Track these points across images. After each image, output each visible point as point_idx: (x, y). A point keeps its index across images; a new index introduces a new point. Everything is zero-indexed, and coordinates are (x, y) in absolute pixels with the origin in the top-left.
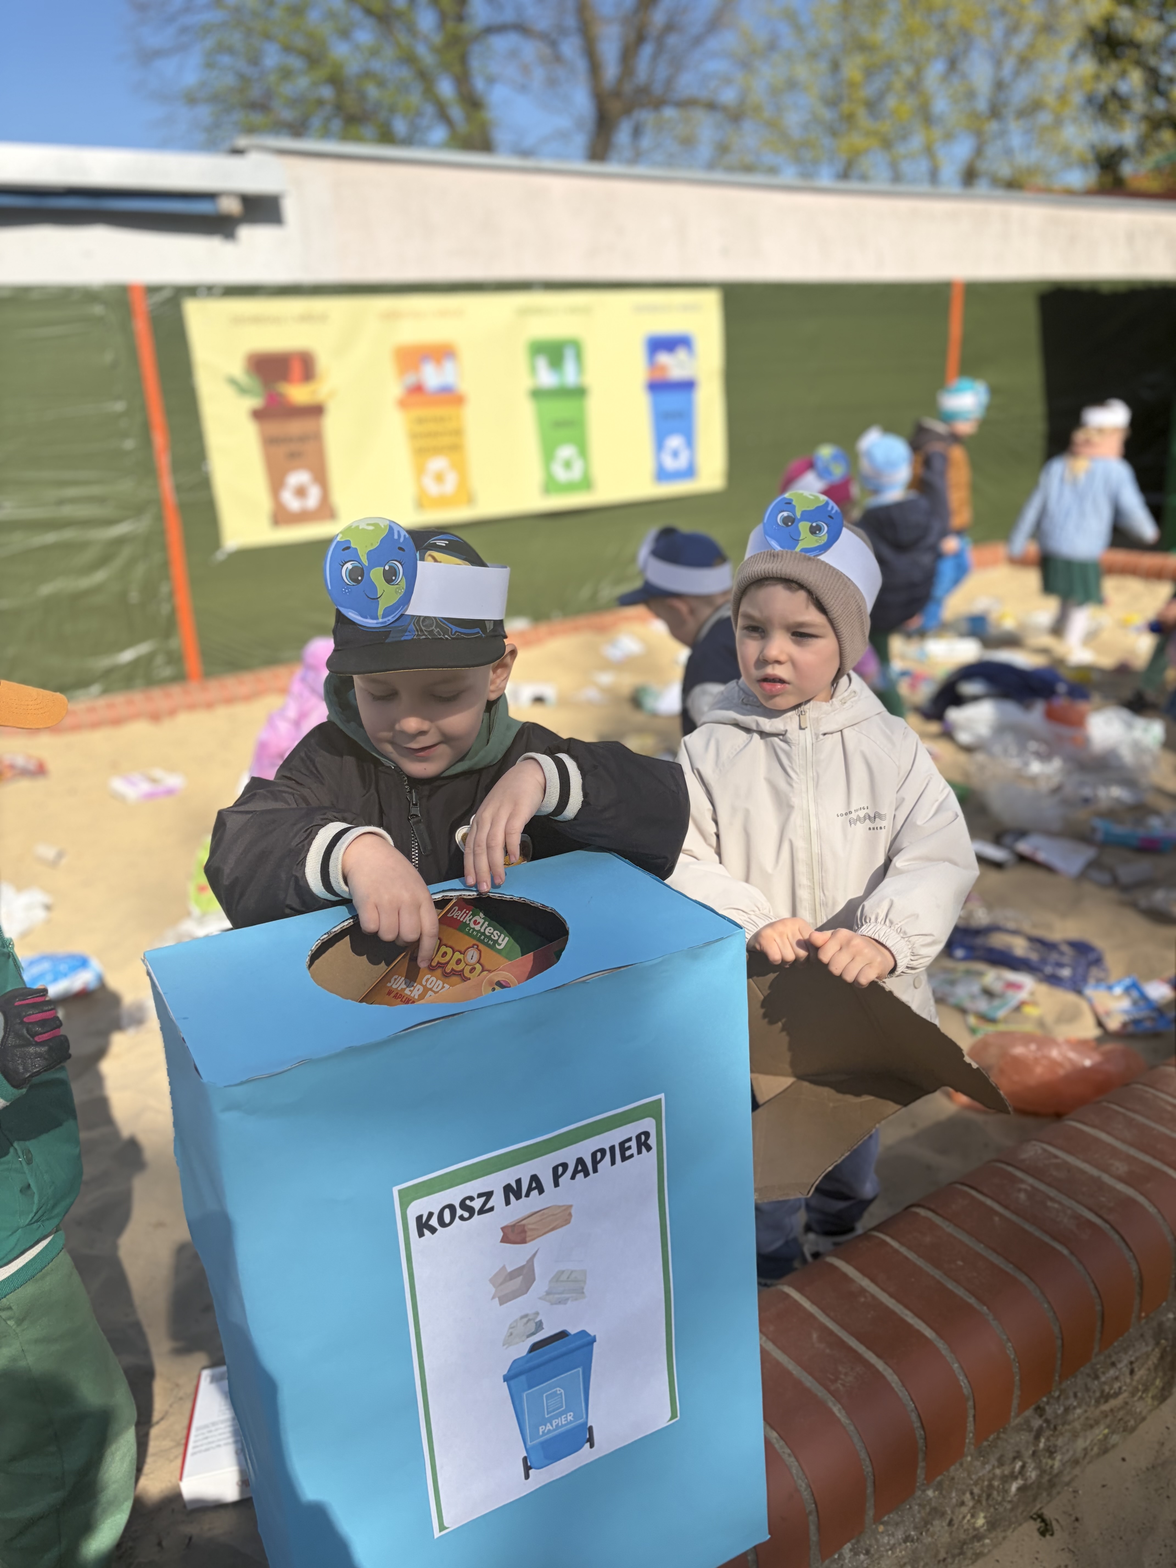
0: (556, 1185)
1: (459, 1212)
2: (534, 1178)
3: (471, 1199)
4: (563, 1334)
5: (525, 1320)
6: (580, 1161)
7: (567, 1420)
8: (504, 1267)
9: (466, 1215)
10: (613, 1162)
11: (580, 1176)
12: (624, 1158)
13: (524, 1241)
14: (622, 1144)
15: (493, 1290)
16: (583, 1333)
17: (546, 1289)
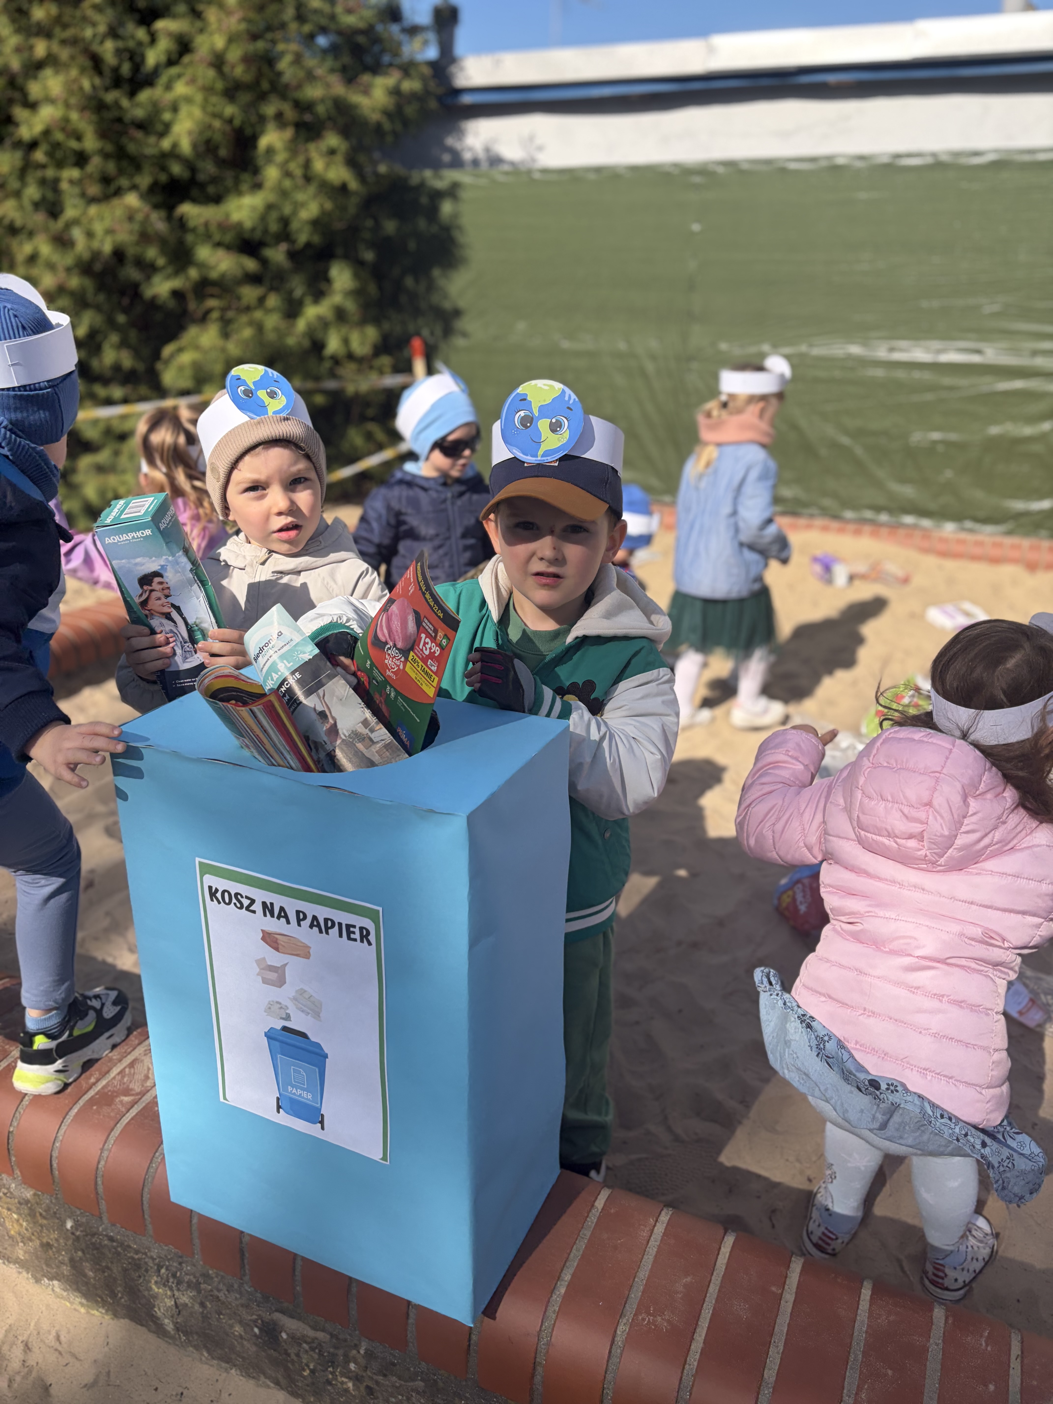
0: (299, 925)
1: (234, 900)
2: (282, 909)
3: (242, 897)
4: (304, 1035)
5: (279, 1006)
6: (315, 918)
7: (307, 1097)
8: (264, 959)
9: (239, 905)
10: (341, 936)
11: (315, 929)
12: (349, 938)
13: (277, 949)
14: (348, 926)
15: (258, 970)
16: (318, 1045)
17: (294, 994)
